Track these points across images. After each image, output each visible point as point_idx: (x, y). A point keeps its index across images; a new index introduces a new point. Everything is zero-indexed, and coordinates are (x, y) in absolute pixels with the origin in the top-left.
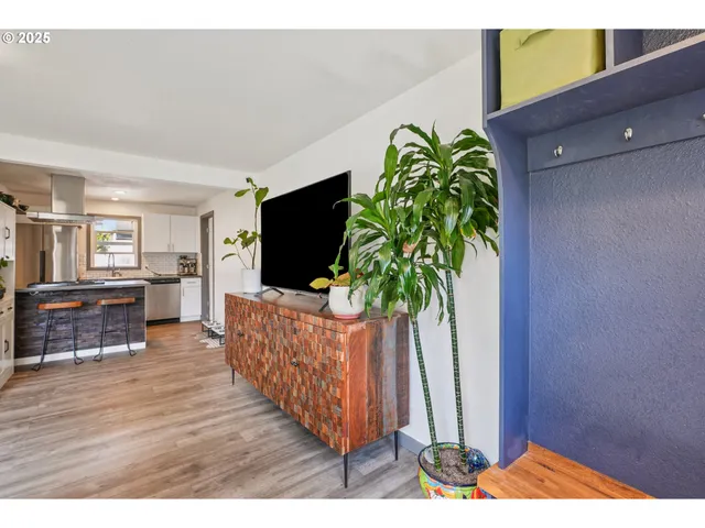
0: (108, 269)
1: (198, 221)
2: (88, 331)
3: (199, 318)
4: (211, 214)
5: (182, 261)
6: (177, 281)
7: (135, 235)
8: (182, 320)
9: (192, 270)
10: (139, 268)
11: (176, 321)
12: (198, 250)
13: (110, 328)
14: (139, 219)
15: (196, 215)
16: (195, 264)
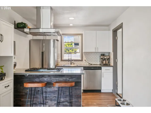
0: (68, 60)
1: (111, 33)
2: (51, 100)
3: (111, 91)
4: (121, 26)
5: (102, 57)
6: (100, 68)
7: (80, 44)
8: (102, 91)
9: (107, 62)
10: (82, 60)
11: (99, 91)
12: (111, 51)
13: (62, 100)
14: (82, 35)
15: (109, 30)
16: (109, 59)
